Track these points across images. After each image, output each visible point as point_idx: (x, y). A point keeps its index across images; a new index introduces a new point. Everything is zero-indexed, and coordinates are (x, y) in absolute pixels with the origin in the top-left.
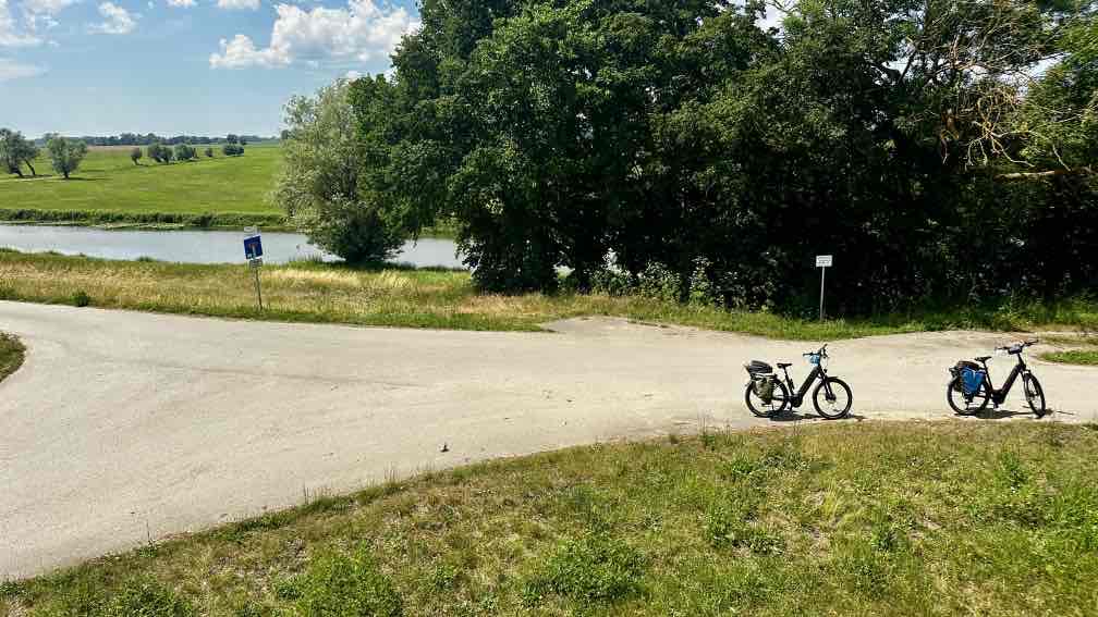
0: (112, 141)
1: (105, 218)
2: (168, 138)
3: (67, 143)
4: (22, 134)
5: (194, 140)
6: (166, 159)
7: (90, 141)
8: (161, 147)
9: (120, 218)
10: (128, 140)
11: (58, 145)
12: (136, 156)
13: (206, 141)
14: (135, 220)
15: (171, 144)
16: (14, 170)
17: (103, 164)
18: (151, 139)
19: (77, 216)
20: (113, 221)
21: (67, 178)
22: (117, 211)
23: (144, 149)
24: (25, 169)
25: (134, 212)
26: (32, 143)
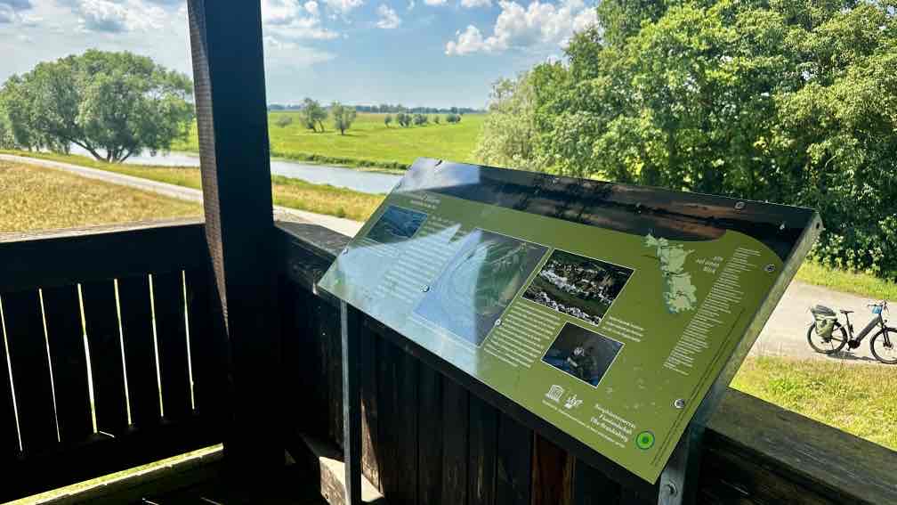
0: (374, 110)
1: (363, 163)
2: (410, 108)
3: (345, 109)
4: (319, 102)
5: (428, 111)
6: (407, 124)
7: (359, 108)
8: (406, 115)
9: (373, 164)
10: (384, 109)
11: (340, 111)
12: (388, 121)
13: (436, 111)
14: (382, 166)
15: (412, 112)
16: (312, 127)
17: (366, 126)
18: (399, 108)
19: (346, 161)
20: (367, 166)
21: (343, 134)
22: (371, 159)
23: (394, 116)
24: (318, 127)
25: (381, 161)
26: (324, 109)
